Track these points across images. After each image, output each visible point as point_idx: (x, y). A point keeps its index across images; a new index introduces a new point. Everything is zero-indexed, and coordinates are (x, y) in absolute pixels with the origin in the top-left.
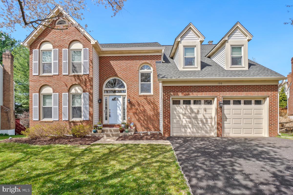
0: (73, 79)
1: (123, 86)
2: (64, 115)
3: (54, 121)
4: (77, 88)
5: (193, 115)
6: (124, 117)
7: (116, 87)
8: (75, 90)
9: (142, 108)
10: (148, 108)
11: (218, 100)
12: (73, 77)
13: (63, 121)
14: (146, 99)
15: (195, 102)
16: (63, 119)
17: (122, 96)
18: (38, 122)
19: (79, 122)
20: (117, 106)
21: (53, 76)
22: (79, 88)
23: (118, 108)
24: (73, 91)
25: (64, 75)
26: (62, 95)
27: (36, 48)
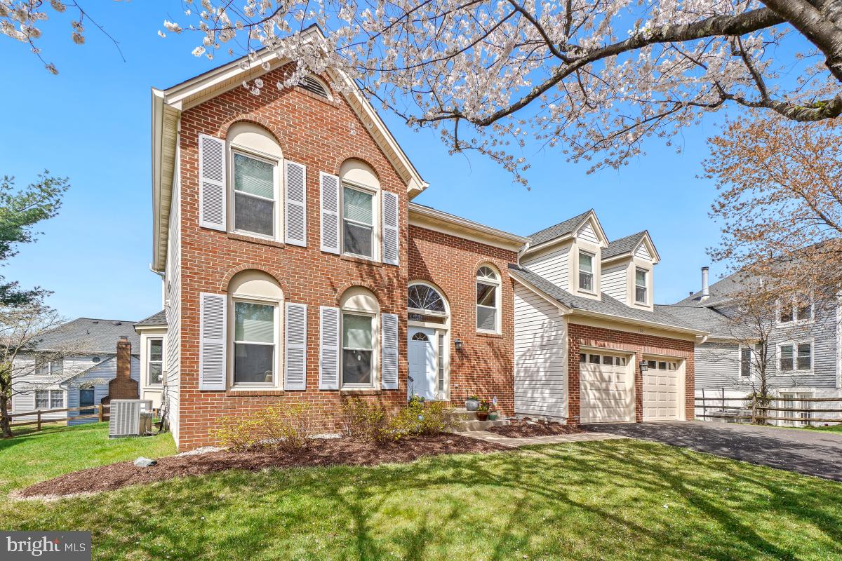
0: (355, 271)
1: (439, 306)
2: (327, 372)
3: (286, 391)
4: (362, 298)
5: (604, 385)
6: (441, 382)
7: (426, 305)
8: (357, 303)
9: (483, 365)
10: (495, 365)
11: (637, 360)
12: (354, 263)
13: (321, 390)
14: (491, 344)
15: (608, 361)
16: (322, 386)
17: (437, 332)
18: (222, 395)
19: (371, 395)
20: (425, 358)
21: (288, 248)
22: (367, 300)
23: (427, 362)
24: (350, 304)
25: (323, 253)
26: (319, 312)
27: (212, 133)
